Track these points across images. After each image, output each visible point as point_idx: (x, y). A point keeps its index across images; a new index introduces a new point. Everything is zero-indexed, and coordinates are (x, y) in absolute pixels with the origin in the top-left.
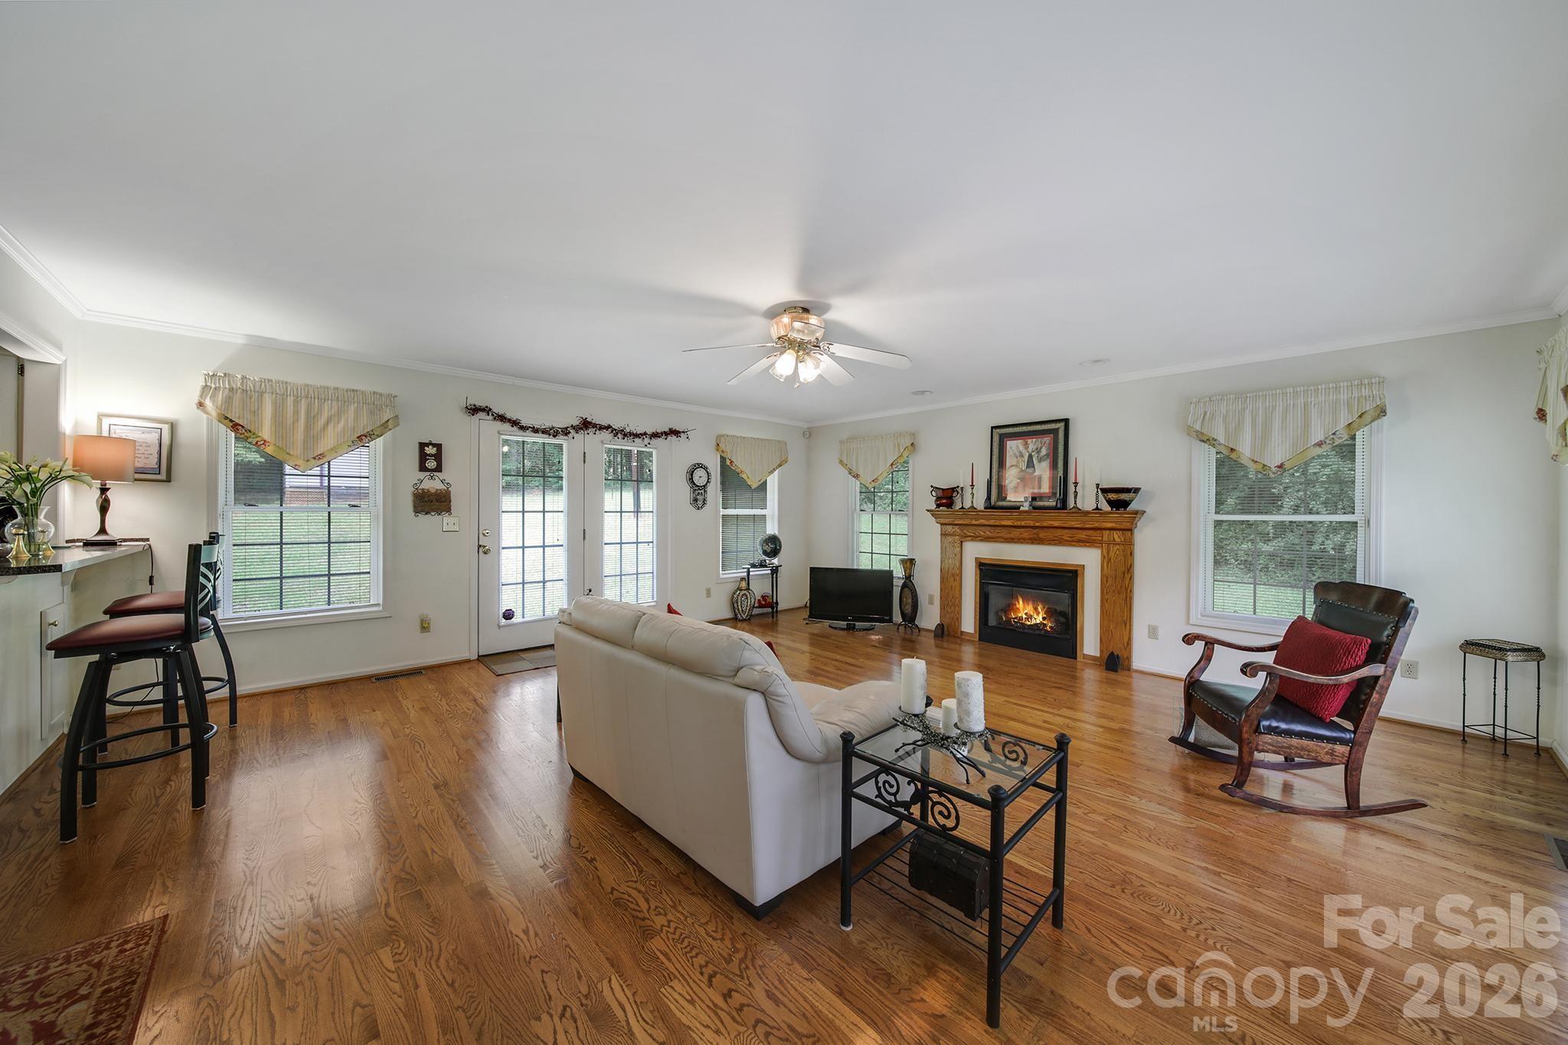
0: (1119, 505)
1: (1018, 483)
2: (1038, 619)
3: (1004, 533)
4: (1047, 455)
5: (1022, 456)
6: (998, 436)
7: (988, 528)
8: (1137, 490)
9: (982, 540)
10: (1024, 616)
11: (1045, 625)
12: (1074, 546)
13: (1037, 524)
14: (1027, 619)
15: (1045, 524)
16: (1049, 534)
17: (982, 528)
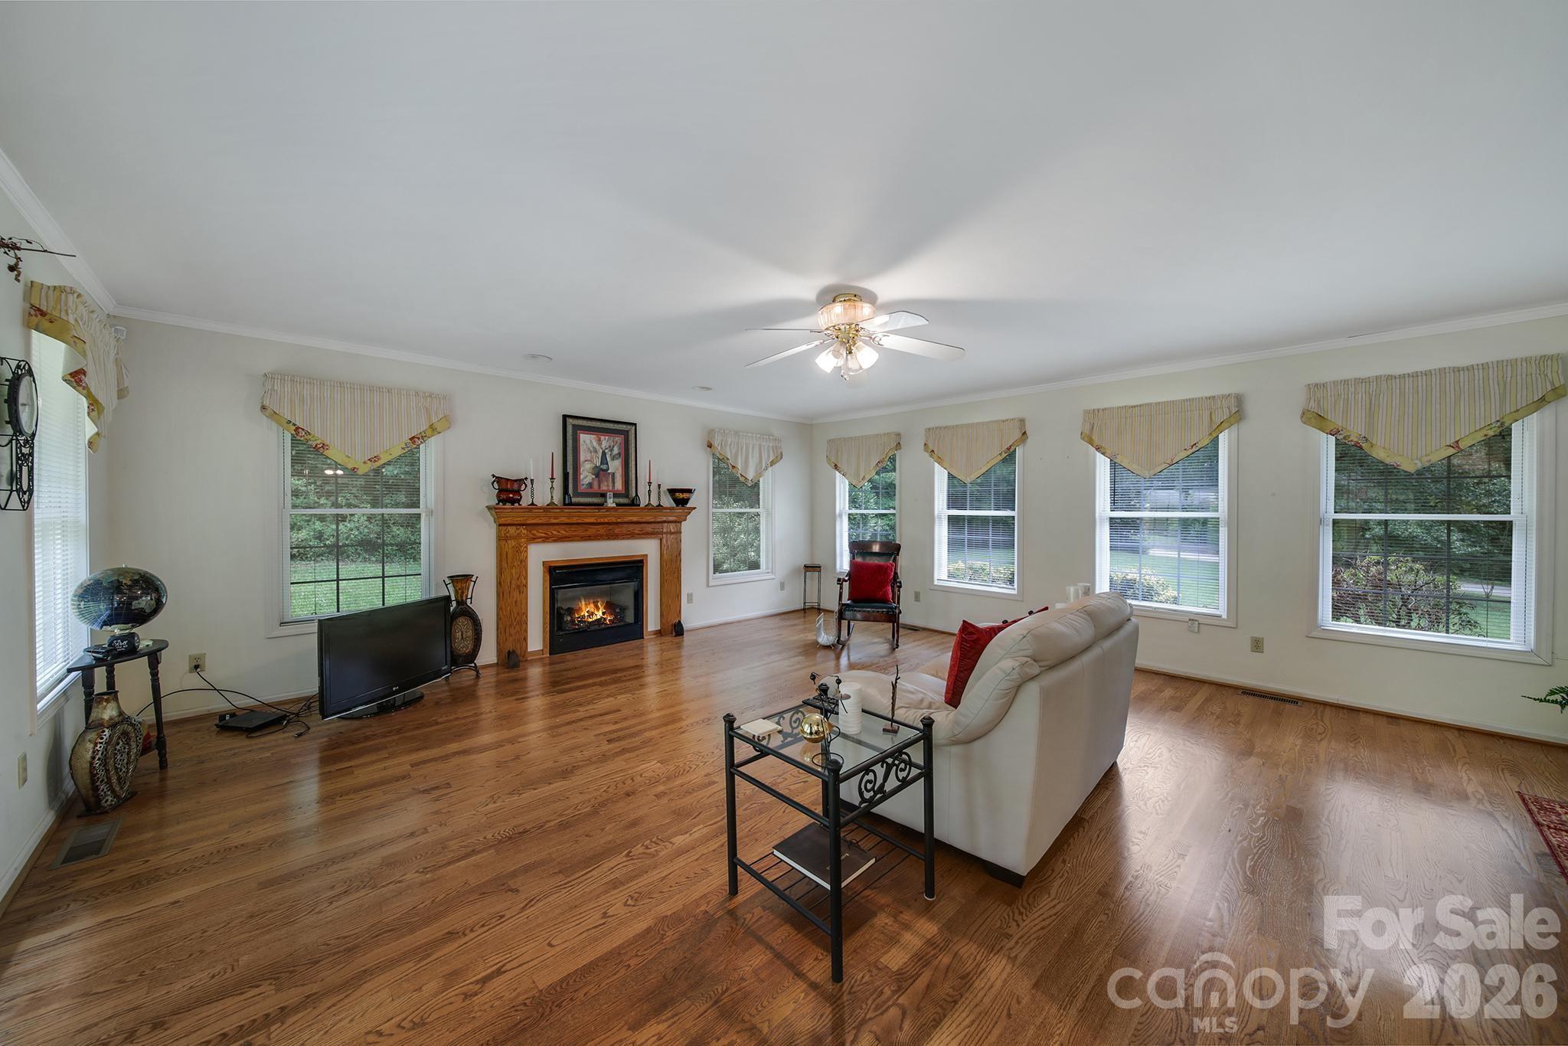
0: (682, 502)
1: (593, 479)
2: (599, 614)
3: (580, 531)
4: (619, 454)
5: (596, 452)
6: (571, 426)
7: (563, 527)
8: (690, 491)
9: (555, 541)
10: (586, 614)
11: (605, 619)
12: (644, 538)
13: (619, 520)
14: (589, 616)
15: (625, 520)
16: (625, 529)
17: (557, 527)
